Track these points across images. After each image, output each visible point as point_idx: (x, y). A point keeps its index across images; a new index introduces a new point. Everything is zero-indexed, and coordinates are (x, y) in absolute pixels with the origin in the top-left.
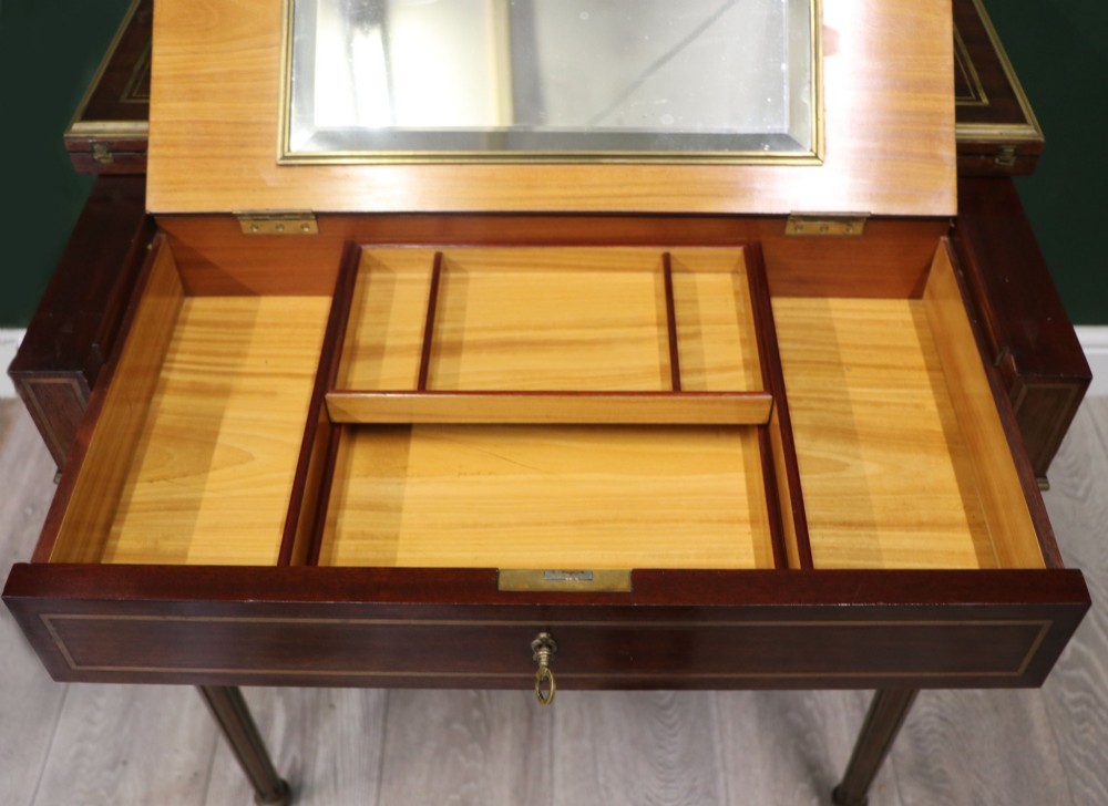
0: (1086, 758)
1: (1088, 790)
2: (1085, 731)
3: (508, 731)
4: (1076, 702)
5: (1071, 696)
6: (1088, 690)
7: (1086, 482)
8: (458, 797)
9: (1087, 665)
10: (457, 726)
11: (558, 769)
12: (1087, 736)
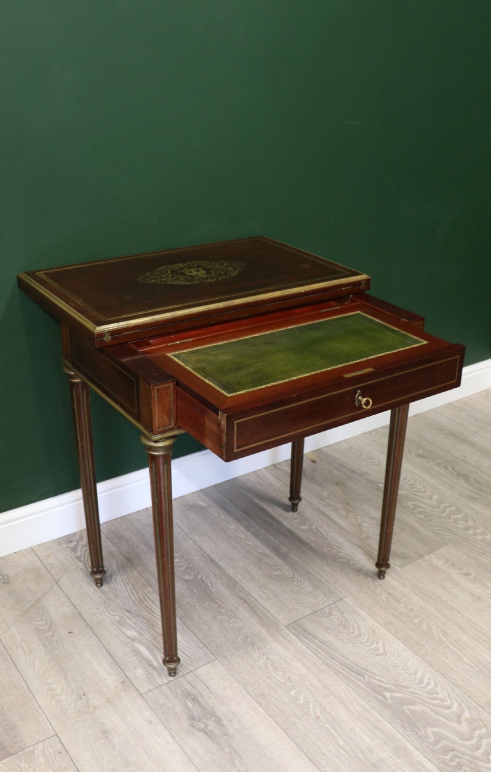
0: (440, 529)
1: (448, 537)
2: (434, 523)
3: (241, 609)
4: (425, 517)
5: (422, 517)
6: (425, 513)
7: (376, 460)
8: (242, 637)
9: (419, 507)
10: (219, 617)
11: (271, 611)
12: (435, 524)
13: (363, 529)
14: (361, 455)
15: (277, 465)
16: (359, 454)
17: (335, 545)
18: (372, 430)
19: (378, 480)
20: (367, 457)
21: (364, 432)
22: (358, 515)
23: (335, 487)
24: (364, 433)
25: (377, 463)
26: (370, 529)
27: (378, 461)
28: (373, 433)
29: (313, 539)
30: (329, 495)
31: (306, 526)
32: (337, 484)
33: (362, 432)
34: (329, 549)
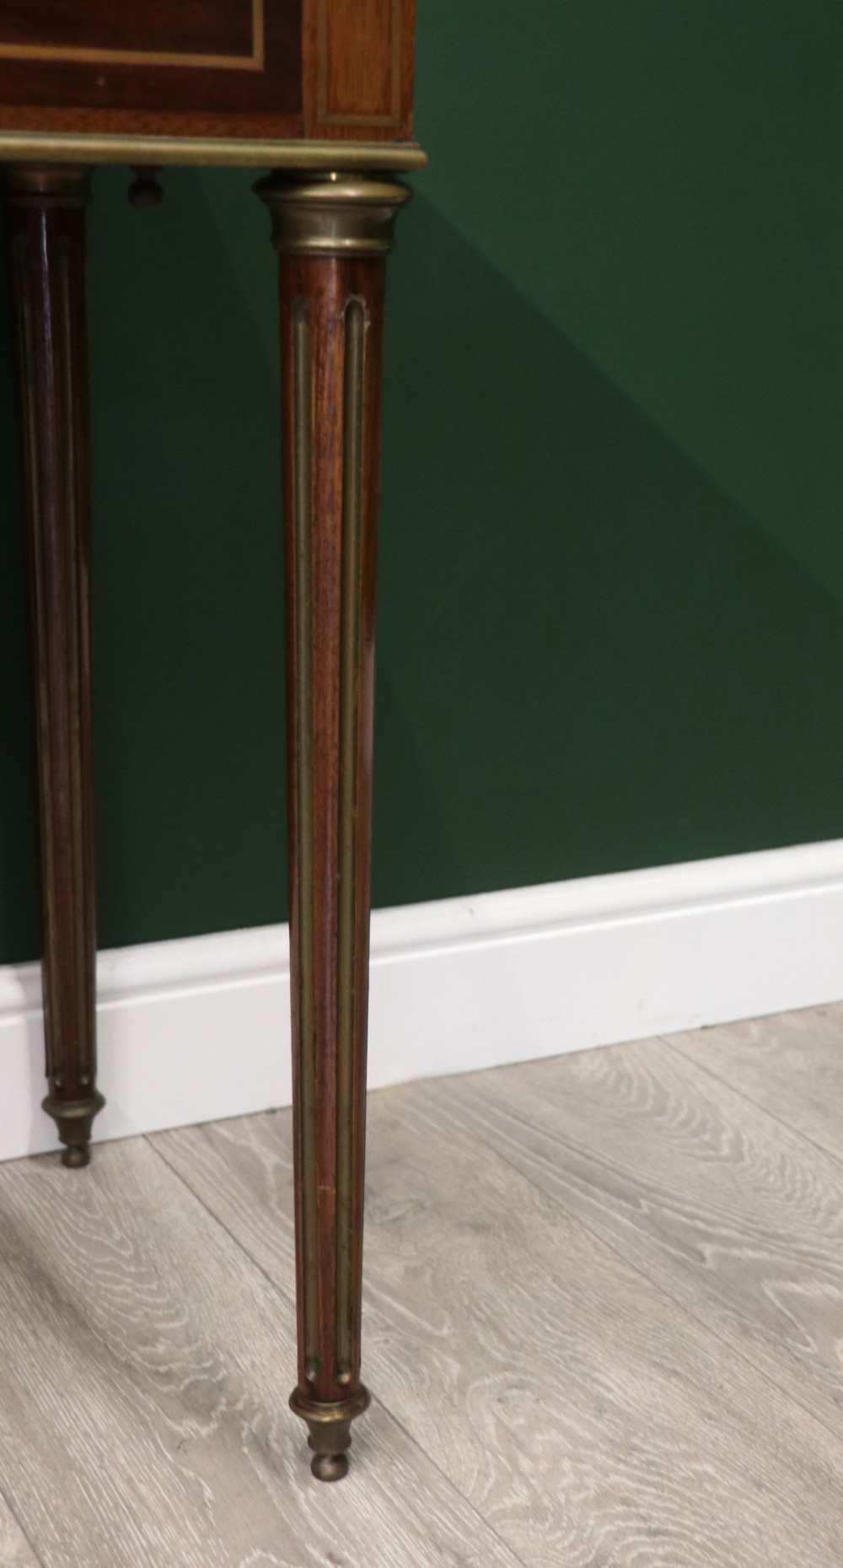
13: (526, 1465)
14: (660, 1110)
15: (216, 1127)
16: (649, 1105)
17: (319, 1542)
18: (754, 1020)
19: (700, 1225)
20: (685, 1124)
21: (709, 1021)
22: (521, 1385)
23: (468, 1239)
24: (705, 1028)
25: (726, 1151)
26: (566, 1465)
27: (737, 1143)
28: (754, 1030)
29: (208, 1492)
30: (413, 1273)
31: (206, 1420)
32: (478, 1228)
33: (697, 1024)
34: (274, 1559)
